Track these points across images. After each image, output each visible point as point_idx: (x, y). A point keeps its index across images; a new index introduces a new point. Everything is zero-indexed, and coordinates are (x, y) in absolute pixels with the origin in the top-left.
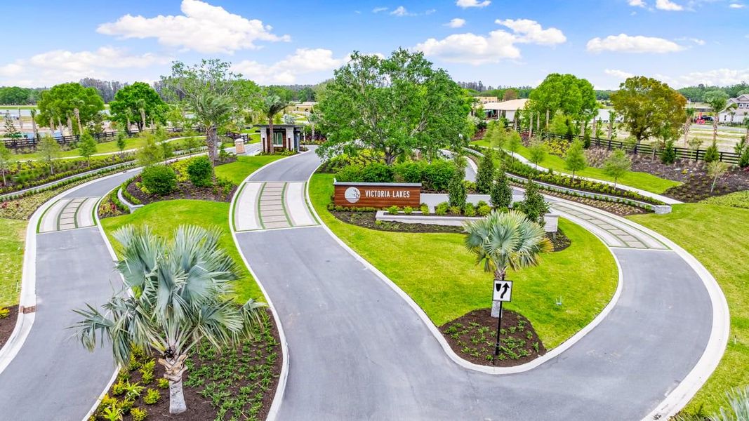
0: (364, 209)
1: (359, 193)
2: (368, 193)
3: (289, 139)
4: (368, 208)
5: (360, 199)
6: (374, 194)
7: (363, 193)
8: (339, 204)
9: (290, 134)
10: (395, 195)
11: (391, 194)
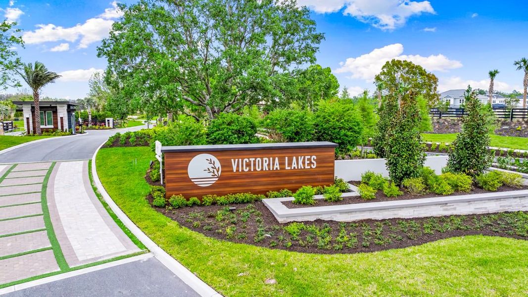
0: (232, 198)
1: (218, 164)
2: (236, 164)
3: (62, 118)
4: (240, 197)
5: (220, 178)
6: (248, 165)
7: (226, 165)
8: (177, 190)
9: (62, 112)
10: (290, 164)
11: (282, 164)
